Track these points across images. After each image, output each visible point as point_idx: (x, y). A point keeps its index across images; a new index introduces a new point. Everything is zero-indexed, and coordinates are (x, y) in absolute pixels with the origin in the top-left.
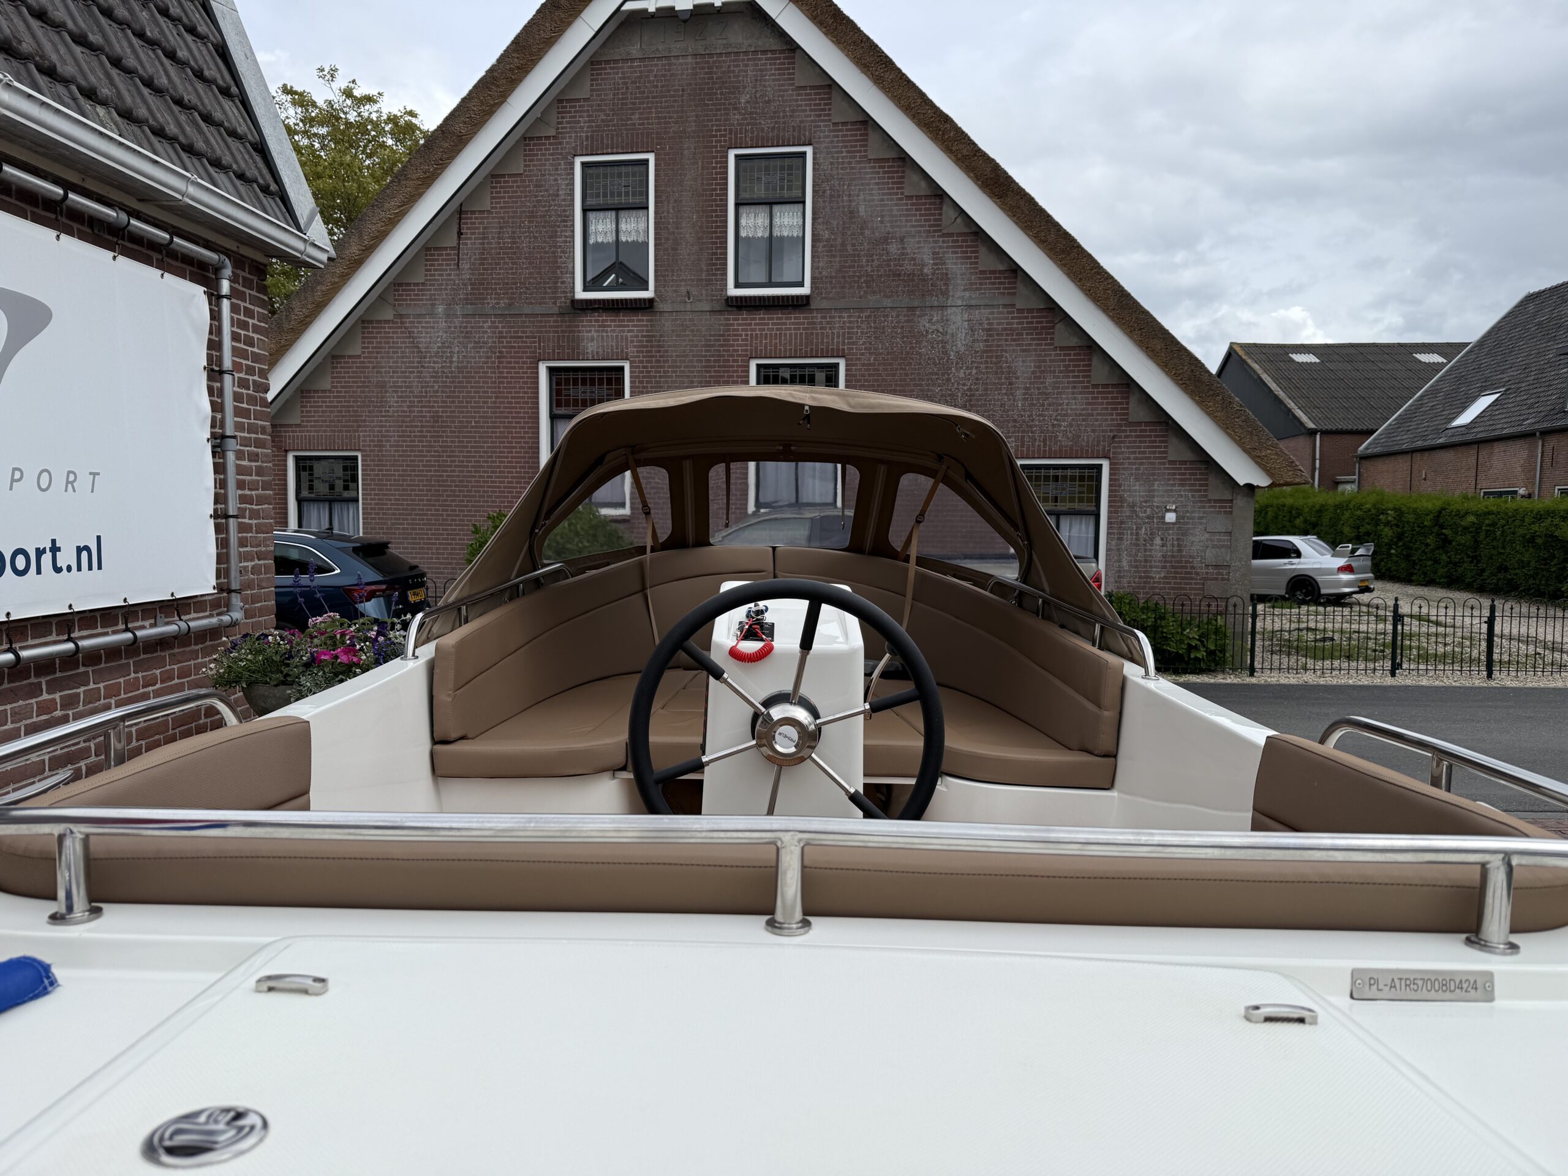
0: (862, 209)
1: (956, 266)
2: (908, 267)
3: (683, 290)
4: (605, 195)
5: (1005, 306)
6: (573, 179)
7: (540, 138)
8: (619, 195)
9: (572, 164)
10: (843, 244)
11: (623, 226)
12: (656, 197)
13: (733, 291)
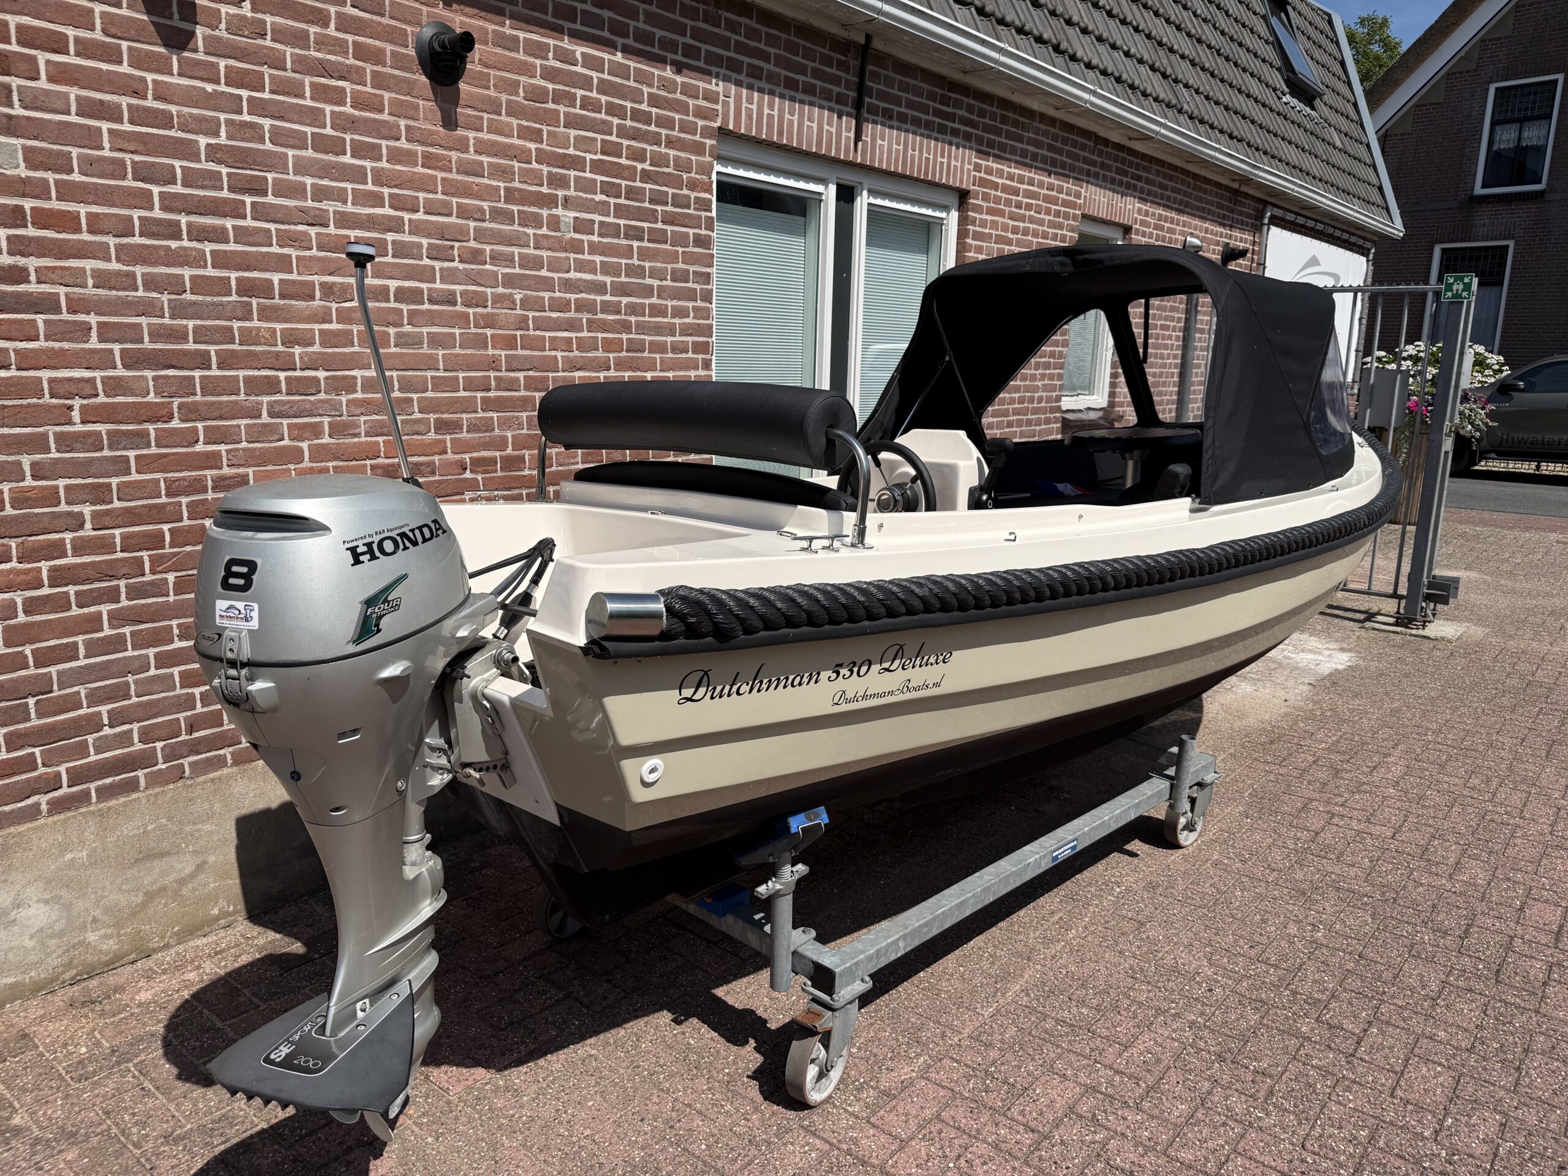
4: (1513, 111)
6: (1486, 102)
7: (1461, 73)
8: (1526, 109)
9: (1487, 90)
11: (1526, 134)
12: (1560, 108)
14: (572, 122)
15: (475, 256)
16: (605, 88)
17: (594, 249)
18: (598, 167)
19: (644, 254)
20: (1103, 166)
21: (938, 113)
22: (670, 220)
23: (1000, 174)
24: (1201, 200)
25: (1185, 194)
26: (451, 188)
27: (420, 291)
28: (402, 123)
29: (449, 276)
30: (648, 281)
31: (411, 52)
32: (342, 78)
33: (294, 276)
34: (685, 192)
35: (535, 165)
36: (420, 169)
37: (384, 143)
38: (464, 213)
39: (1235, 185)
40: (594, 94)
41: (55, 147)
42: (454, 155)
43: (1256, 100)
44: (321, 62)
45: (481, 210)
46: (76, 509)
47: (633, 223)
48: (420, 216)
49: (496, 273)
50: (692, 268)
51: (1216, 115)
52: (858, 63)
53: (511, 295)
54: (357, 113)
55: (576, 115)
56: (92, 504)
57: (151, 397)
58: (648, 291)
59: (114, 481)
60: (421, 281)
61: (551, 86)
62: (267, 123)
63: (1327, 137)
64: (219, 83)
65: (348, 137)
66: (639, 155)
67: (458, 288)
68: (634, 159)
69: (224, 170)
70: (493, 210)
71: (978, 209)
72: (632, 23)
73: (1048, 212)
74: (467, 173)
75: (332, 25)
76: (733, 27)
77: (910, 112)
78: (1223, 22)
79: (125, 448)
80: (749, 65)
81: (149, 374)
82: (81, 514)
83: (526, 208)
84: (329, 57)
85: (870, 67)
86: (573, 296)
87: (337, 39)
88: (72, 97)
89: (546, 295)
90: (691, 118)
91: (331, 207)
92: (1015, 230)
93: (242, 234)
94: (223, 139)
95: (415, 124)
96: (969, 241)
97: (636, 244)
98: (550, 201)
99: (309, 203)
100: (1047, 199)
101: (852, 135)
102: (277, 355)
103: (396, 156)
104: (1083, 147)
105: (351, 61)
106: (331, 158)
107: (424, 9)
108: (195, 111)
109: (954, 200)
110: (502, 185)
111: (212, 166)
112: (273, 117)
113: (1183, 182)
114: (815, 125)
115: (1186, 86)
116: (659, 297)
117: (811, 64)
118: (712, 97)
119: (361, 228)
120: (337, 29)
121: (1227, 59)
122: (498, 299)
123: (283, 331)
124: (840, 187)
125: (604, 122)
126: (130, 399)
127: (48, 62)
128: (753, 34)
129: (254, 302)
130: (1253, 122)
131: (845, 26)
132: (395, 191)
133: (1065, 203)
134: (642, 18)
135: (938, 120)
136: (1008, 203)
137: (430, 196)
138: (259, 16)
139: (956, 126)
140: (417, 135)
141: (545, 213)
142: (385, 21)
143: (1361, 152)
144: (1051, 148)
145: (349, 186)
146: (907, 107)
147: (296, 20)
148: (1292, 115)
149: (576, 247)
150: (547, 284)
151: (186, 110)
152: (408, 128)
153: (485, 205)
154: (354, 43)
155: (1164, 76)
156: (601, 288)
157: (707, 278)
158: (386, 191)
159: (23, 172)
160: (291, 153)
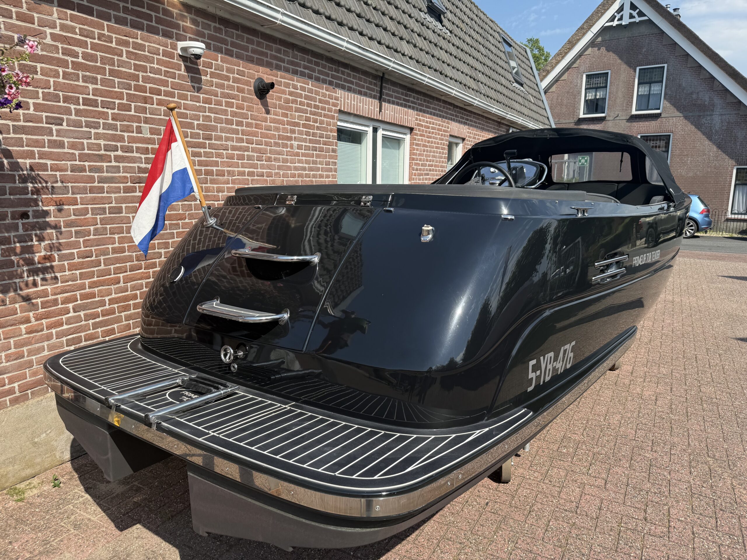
0: (684, 84)
1: (717, 101)
2: (699, 102)
3: (617, 113)
4: (593, 84)
5: (735, 114)
6: (582, 80)
7: (573, 68)
8: (598, 84)
9: (583, 75)
10: (676, 96)
11: (598, 94)
12: (610, 84)
13: (634, 112)
14: (297, 110)
15: (269, 159)
16: (307, 97)
17: (304, 155)
18: (304, 126)
19: (318, 156)
20: (456, 116)
21: (405, 100)
22: (325, 143)
23: (424, 121)
24: (488, 126)
25: (483, 125)
26: (264, 136)
27: (254, 172)
28: (249, 113)
29: (262, 167)
30: (318, 166)
31: (252, 88)
32: (233, 99)
33: (219, 168)
34: (329, 133)
35: (286, 126)
36: (254, 129)
37: (244, 120)
38: (267, 144)
39: (499, 120)
40: (303, 100)
41: (157, 127)
42: (264, 123)
43: (504, 86)
44: (228, 93)
45: (271, 143)
46: (160, 251)
47: (314, 145)
48: (254, 146)
49: (275, 165)
50: (331, 160)
51: (492, 93)
52: (380, 83)
53: (279, 172)
54: (237, 110)
55: (298, 107)
56: (164, 249)
57: (181, 212)
58: (318, 169)
59: (170, 241)
60: (255, 168)
61: (291, 98)
62: (213, 115)
63: (529, 99)
64: (200, 102)
65: (234, 119)
66: (315, 121)
67: (265, 171)
68: (314, 122)
69: (201, 132)
70: (274, 142)
71: (416, 134)
72: (314, 74)
73: (439, 135)
74: (267, 130)
75: (231, 81)
76: (343, 73)
77: (396, 100)
78: (491, 56)
79: (173, 230)
80: (348, 86)
81: (180, 203)
82: (161, 253)
83: (283, 142)
84: (230, 92)
85: (384, 85)
86: (297, 172)
87: (232, 85)
88: (162, 110)
89: (289, 172)
90: (331, 107)
91: (229, 143)
92: (429, 142)
93: (206, 154)
94: (201, 122)
95: (253, 113)
96: (414, 146)
97: (315, 152)
98: (290, 139)
99: (224, 143)
100: (439, 130)
101: (378, 109)
102: (215, 195)
103: (248, 125)
104: (450, 109)
105: (236, 93)
106: (229, 126)
107: (256, 73)
108: (194, 113)
109: (408, 131)
110: (277, 133)
111: (198, 131)
112: (214, 113)
113: (482, 120)
114: (367, 107)
115: (482, 83)
116: (322, 171)
117: (366, 85)
118: (337, 99)
119: (238, 151)
120: (232, 82)
121: (494, 71)
122: (276, 174)
123: (216, 187)
124: (373, 128)
125: (306, 110)
126: (175, 212)
127: (156, 99)
128: (349, 75)
129: (209, 177)
130: (504, 95)
131: (377, 70)
132: (247, 137)
133: (444, 131)
134: (317, 72)
135: (404, 102)
136: (426, 132)
137: (257, 138)
138: (212, 79)
139: (410, 104)
140: (253, 117)
141: (289, 143)
142: (245, 78)
143: (540, 103)
144: (440, 110)
145: (234, 136)
146: (395, 98)
147: (221, 80)
148: (517, 91)
149: (297, 154)
150: (289, 168)
151: (192, 112)
152: (251, 114)
153: (272, 141)
154: (237, 86)
155: (474, 80)
156: (304, 169)
157: (335, 164)
158: (245, 137)
159: (149, 136)
160: (219, 125)
